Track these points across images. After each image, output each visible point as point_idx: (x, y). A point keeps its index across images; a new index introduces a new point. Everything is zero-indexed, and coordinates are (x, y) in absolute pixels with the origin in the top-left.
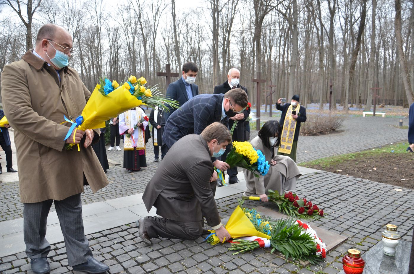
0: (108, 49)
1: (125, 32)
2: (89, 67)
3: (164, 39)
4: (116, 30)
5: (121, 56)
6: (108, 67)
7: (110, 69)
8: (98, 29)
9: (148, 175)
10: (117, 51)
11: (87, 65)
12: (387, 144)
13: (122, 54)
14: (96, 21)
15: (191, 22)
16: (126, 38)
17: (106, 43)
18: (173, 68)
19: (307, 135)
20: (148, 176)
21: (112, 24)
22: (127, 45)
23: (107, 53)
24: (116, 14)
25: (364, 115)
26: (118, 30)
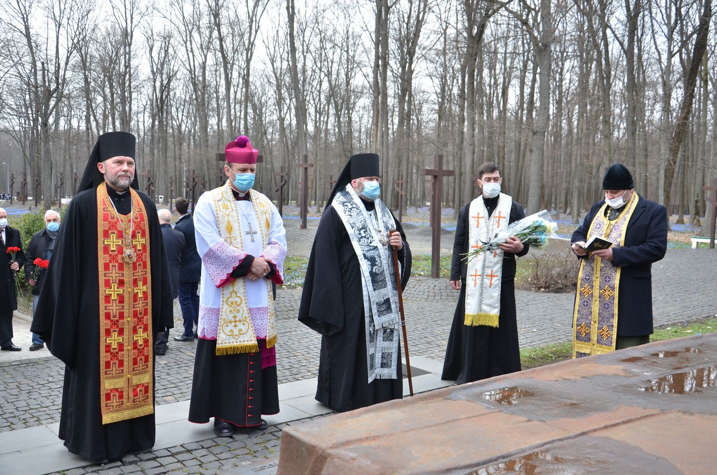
0: (149, 78)
1: (186, 43)
2: (105, 117)
3: (273, 63)
4: (167, 38)
5: (178, 94)
6: (147, 118)
7: (151, 121)
8: (127, 35)
9: (168, 371)
10: (169, 83)
11: (99, 111)
12: (705, 315)
13: (180, 90)
14: (122, 19)
15: (331, 27)
16: (188, 58)
17: (142, 66)
18: (290, 124)
19: (542, 290)
20: (168, 374)
21: (159, 25)
22: (190, 72)
23: (146, 87)
24: (168, 5)
25: (694, 246)
26: (169, 37)
